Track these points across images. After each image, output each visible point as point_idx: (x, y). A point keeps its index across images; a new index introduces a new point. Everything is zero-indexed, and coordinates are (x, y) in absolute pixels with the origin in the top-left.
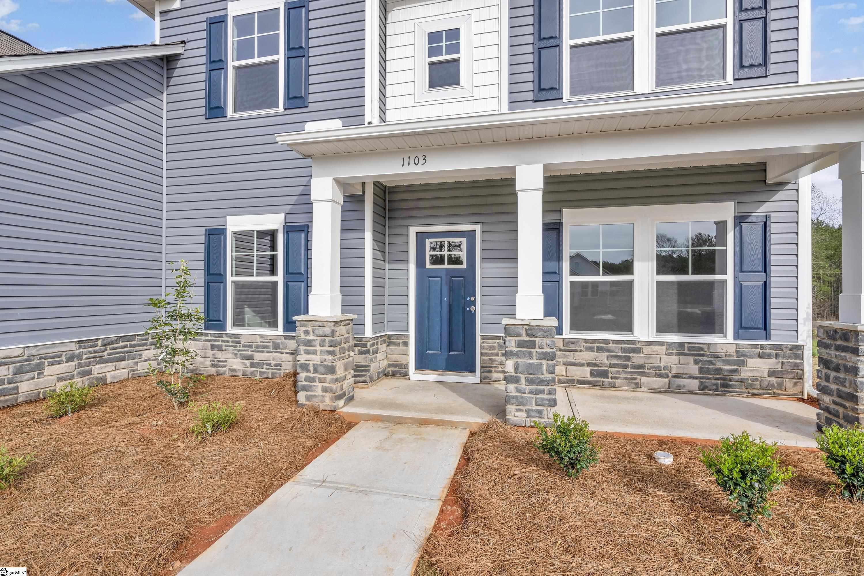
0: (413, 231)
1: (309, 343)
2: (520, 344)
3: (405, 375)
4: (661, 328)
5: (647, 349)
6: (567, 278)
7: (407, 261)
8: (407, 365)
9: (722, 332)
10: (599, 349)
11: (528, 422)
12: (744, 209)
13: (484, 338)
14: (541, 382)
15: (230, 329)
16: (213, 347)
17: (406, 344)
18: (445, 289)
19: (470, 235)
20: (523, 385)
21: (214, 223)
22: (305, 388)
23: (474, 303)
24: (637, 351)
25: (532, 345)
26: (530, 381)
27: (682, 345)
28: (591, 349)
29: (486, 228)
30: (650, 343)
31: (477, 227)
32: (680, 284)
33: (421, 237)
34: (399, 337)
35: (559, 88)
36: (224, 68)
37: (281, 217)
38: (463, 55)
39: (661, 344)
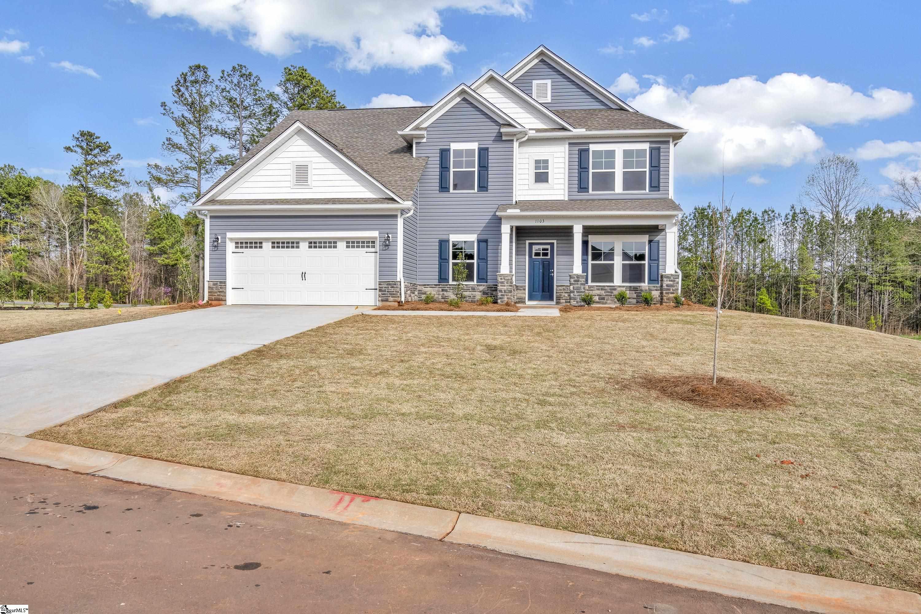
0: (527, 242)
1: (502, 283)
2: (575, 281)
3: (524, 302)
4: (623, 281)
5: (619, 289)
6: (590, 262)
7: (525, 255)
8: (525, 298)
9: (644, 282)
10: (602, 289)
11: (577, 305)
12: (652, 238)
13: (557, 286)
14: (581, 292)
15: (451, 282)
16: (443, 290)
17: (525, 289)
18: (541, 267)
19: (552, 245)
20: (576, 294)
21: (444, 237)
22: (501, 298)
23: (553, 272)
24: (615, 290)
25: (578, 281)
26: (577, 292)
27: (630, 287)
28: (598, 289)
29: (559, 242)
30: (620, 286)
31: (555, 242)
32: (630, 265)
33: (531, 245)
34: (521, 287)
35: (588, 188)
36: (449, 171)
37: (476, 236)
38: (550, 171)
39: (624, 287)
